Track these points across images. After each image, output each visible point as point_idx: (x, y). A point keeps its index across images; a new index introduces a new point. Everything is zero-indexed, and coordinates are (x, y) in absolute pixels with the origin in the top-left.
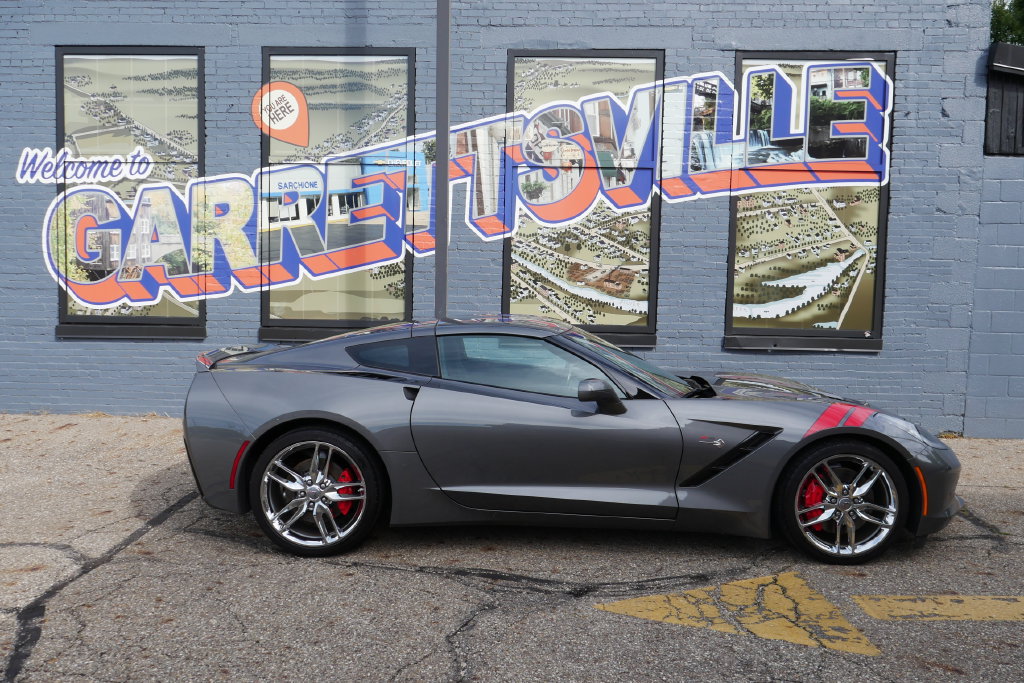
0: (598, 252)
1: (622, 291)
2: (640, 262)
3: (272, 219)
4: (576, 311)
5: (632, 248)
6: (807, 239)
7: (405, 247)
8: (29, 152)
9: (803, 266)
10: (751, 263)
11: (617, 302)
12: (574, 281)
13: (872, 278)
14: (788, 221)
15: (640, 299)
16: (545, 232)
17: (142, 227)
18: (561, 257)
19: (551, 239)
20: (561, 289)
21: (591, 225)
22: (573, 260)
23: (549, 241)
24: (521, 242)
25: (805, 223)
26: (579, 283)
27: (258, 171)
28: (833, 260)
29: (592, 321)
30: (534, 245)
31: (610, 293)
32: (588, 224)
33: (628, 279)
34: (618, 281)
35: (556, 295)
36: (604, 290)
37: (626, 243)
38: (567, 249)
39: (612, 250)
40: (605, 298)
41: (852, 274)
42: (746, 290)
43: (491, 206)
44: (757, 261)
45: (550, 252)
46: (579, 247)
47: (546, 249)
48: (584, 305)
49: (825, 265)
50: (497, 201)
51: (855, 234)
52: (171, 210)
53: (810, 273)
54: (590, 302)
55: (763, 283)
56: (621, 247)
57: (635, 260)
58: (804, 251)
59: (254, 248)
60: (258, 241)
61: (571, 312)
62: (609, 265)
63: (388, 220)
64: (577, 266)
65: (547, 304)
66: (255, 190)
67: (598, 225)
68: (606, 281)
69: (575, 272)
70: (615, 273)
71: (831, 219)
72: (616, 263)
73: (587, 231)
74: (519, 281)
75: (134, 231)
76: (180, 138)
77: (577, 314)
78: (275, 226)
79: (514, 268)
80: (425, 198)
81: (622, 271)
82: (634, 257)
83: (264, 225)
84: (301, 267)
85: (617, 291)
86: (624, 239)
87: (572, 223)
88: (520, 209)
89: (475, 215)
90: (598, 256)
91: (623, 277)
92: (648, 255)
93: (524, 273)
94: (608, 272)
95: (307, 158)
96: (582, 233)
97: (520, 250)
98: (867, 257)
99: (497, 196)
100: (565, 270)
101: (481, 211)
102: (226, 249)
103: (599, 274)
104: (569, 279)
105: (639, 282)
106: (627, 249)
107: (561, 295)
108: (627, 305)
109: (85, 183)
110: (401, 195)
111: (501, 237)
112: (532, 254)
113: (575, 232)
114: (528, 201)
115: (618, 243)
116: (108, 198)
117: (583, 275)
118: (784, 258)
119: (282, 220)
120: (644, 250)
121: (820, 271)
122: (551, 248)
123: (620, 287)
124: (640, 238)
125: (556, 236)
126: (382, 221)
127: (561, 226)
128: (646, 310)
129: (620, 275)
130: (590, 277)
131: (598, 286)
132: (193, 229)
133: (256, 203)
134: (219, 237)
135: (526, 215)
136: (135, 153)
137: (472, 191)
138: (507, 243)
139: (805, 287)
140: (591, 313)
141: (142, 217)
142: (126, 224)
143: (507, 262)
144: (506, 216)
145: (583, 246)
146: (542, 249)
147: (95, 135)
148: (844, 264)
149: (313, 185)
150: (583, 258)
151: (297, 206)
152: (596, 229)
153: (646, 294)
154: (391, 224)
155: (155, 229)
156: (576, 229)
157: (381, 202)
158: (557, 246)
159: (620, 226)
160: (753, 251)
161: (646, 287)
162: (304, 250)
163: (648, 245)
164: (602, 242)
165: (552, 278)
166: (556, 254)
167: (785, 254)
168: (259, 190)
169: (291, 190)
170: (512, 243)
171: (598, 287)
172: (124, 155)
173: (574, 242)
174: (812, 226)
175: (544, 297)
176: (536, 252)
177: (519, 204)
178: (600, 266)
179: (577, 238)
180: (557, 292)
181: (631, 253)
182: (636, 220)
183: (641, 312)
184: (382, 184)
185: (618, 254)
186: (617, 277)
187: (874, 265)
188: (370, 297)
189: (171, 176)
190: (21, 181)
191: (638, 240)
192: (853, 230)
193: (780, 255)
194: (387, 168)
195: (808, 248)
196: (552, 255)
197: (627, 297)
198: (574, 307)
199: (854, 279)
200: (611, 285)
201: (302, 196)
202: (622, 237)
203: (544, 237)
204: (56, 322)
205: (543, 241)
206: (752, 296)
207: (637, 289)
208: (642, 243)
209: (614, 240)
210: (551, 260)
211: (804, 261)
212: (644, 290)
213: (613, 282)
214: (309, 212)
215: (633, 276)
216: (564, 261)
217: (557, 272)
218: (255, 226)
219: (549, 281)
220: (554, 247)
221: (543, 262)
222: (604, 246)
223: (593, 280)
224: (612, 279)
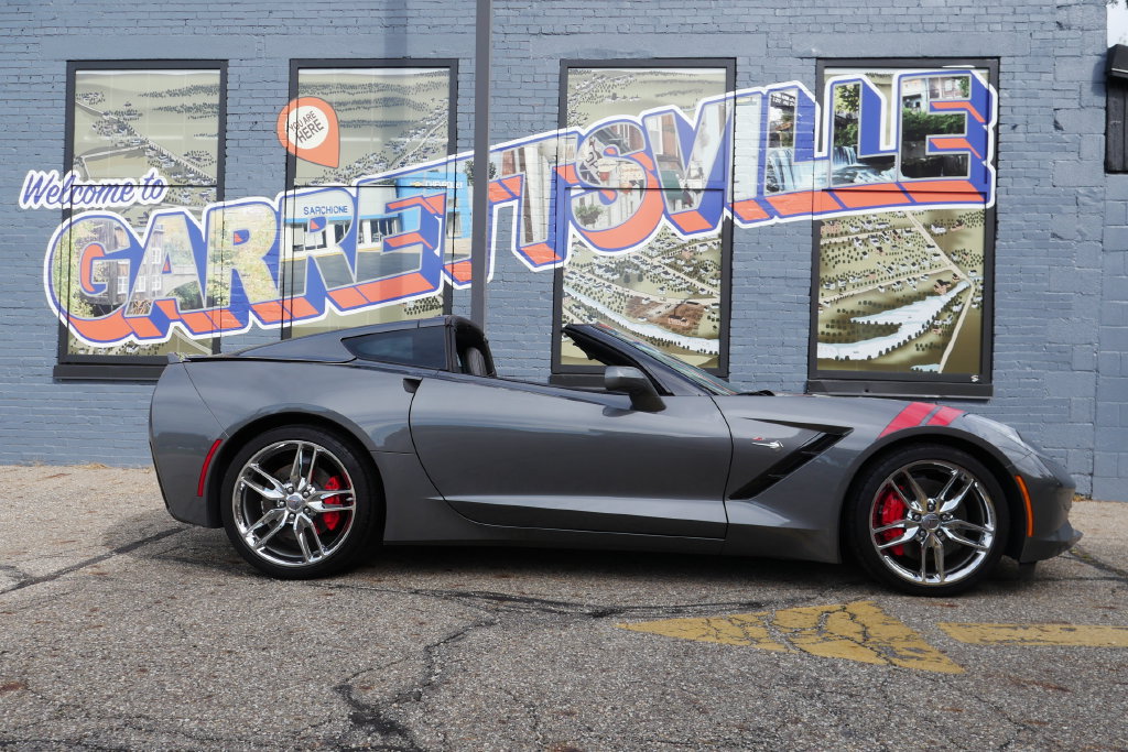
0: (663, 285)
1: (689, 328)
2: (710, 295)
3: (295, 248)
5: (701, 280)
6: (903, 269)
7: (444, 277)
8: (35, 175)
9: (898, 300)
10: (837, 296)
11: (683, 341)
12: (634, 317)
13: (979, 314)
14: (880, 249)
15: (710, 337)
16: (603, 261)
17: (154, 257)
18: (620, 289)
19: (608, 270)
20: (619, 325)
21: (655, 253)
22: (633, 293)
23: (606, 271)
24: (573, 273)
25: (900, 251)
26: (640, 320)
27: (282, 194)
28: (932, 293)
30: (589, 276)
31: (675, 330)
32: (650, 252)
33: (696, 315)
34: (685, 317)
36: (668, 327)
37: (694, 274)
38: (627, 280)
39: (678, 281)
40: (669, 336)
41: (955, 309)
42: (832, 327)
43: (540, 232)
44: (845, 294)
45: (607, 284)
46: (640, 279)
47: (603, 281)
49: (924, 299)
50: (547, 226)
51: (957, 263)
52: (185, 236)
53: (905, 308)
54: (653, 341)
55: (852, 320)
56: (687, 279)
57: (704, 293)
58: (899, 283)
59: (276, 280)
60: (280, 272)
62: (674, 299)
63: (425, 248)
64: (638, 299)
66: (278, 215)
67: (664, 253)
68: (671, 317)
69: (636, 307)
70: (680, 308)
71: (929, 246)
72: (683, 296)
73: (649, 261)
74: (572, 317)
75: (145, 261)
76: (198, 159)
78: (300, 255)
79: (566, 302)
80: (466, 222)
81: (689, 305)
82: (703, 290)
83: (287, 254)
84: (327, 300)
85: (684, 328)
86: (691, 269)
87: (633, 251)
88: (574, 236)
89: (523, 243)
90: (662, 289)
91: (691, 312)
92: (719, 288)
93: (578, 307)
94: (672, 307)
95: (338, 180)
96: (644, 262)
97: (573, 281)
98: (973, 290)
99: (547, 222)
100: (624, 304)
101: (529, 238)
102: (244, 281)
103: (662, 309)
104: (628, 314)
105: (709, 318)
106: (694, 281)
108: (695, 344)
109: (92, 209)
110: (440, 220)
111: (551, 267)
112: (586, 286)
113: (636, 262)
114: (582, 226)
115: (685, 273)
116: (118, 225)
117: (644, 309)
118: (875, 291)
119: (308, 248)
120: (714, 282)
121: (917, 305)
122: (608, 279)
123: (687, 324)
124: (710, 268)
125: (613, 266)
126: (418, 249)
127: (619, 255)
128: (718, 350)
129: (687, 310)
130: (653, 312)
131: (662, 322)
132: (209, 259)
133: (279, 230)
134: (236, 267)
135: (580, 243)
136: (148, 176)
137: (519, 216)
138: (558, 273)
139: (900, 324)
141: (153, 245)
142: (135, 253)
143: (558, 295)
144: (557, 244)
145: (645, 278)
146: (598, 280)
147: (106, 156)
148: (946, 298)
149: (344, 210)
150: (644, 290)
151: (324, 234)
152: (660, 258)
153: (717, 332)
154: (428, 253)
155: (168, 259)
156: (636, 258)
157: (418, 228)
158: (617, 277)
159: (687, 255)
160: (840, 284)
161: (717, 324)
162: (331, 282)
163: (719, 276)
164: (666, 273)
165: (609, 314)
166: (614, 286)
167: (877, 285)
168: (283, 216)
169: (318, 215)
170: (565, 274)
171: (661, 324)
172: (137, 178)
173: (635, 272)
174: (907, 254)
176: (591, 283)
177: (572, 230)
178: (665, 300)
179: (637, 268)
181: (700, 285)
182: (705, 248)
183: (711, 352)
184: (419, 208)
185: (684, 286)
186: (683, 312)
187: (980, 299)
189: (187, 201)
190: (24, 206)
191: (707, 271)
192: (955, 258)
193: (870, 288)
194: (425, 190)
195: (902, 279)
196: (609, 287)
197: (695, 335)
199: (958, 314)
200: (675, 322)
201: (331, 222)
202: (689, 267)
203: (600, 267)
204: (55, 362)
205: (598, 271)
206: (840, 334)
207: (707, 325)
208: (712, 274)
209: (680, 270)
210: (608, 293)
211: (899, 294)
212: (715, 327)
213: (678, 318)
214: (338, 239)
215: (702, 311)
216: (623, 295)
217: (615, 306)
218: (277, 255)
219: (606, 317)
220: (611, 278)
221: (599, 295)
222: (668, 277)
223: (656, 316)
224: (678, 314)
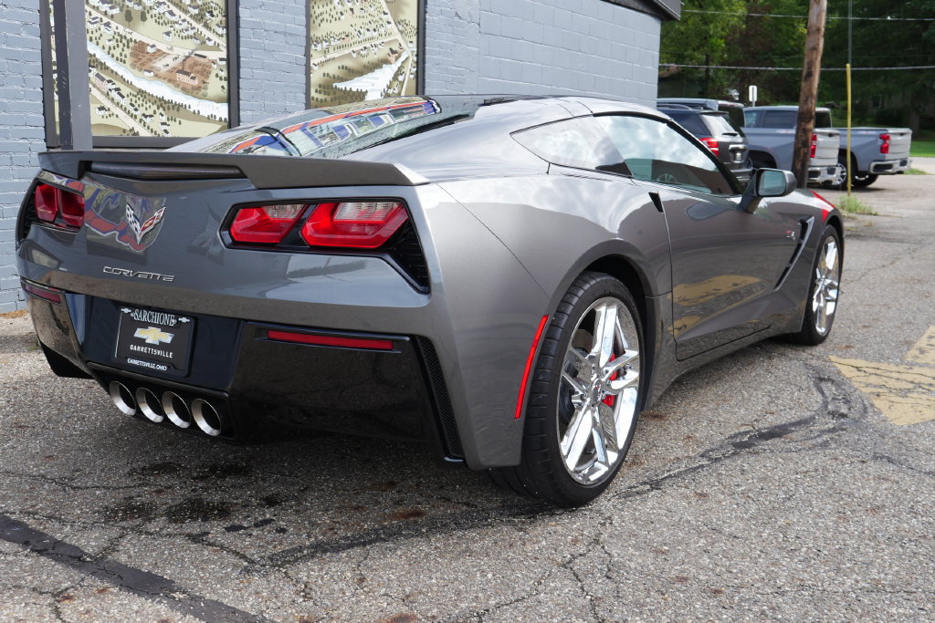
0: (167, 28)
1: (199, 88)
2: (216, 47)
4: (146, 116)
5: (206, 26)
6: (368, 35)
9: (365, 66)
10: (323, 59)
11: (194, 104)
12: (141, 70)
13: (414, 82)
14: (352, 10)
15: (219, 101)
18: (121, 30)
20: (123, 80)
22: (136, 36)
23: (103, 2)
25: (366, 14)
26: (146, 74)
28: (386, 62)
29: (166, 131)
31: (185, 90)
33: (205, 72)
34: (192, 70)
35: (117, 89)
36: (178, 86)
37: (199, 18)
38: (128, 17)
39: (185, 25)
40: (179, 98)
41: (401, 78)
42: (320, 93)
44: (329, 56)
45: (106, 20)
46: (143, 17)
47: (100, 16)
48: (155, 107)
49: (381, 67)
51: (401, 32)
53: (370, 75)
54: (162, 103)
55: (334, 85)
56: (194, 23)
57: (211, 44)
58: (365, 48)
61: (139, 118)
62: (182, 49)
64: (143, 45)
65: (107, 104)
68: (179, 72)
69: (141, 56)
70: (189, 62)
71: (385, 14)
77: (148, 120)
81: (197, 58)
82: (209, 39)
85: (194, 88)
86: (196, 11)
90: (168, 34)
91: (199, 68)
92: (225, 39)
94: (180, 59)
98: (411, 60)
100: (127, 51)
103: (170, 61)
104: (133, 66)
105: (217, 75)
106: (199, 27)
107: (125, 90)
108: (205, 108)
115: (191, 16)
117: (151, 60)
118: (349, 55)
120: (220, 31)
121: (378, 72)
122: (106, 13)
123: (196, 83)
124: (215, 13)
128: (227, 117)
129: (196, 64)
130: (160, 64)
131: (171, 79)
139: (367, 92)
140: (164, 119)
143: (46, 31)
145: (148, 16)
148: (395, 67)
150: (149, 34)
153: (224, 94)
158: (114, 12)
160: (325, 44)
161: (225, 84)
163: (224, 24)
164: (171, 13)
165: (111, 63)
166: (113, 24)
167: (350, 50)
171: (170, 81)
173: (136, 7)
174: (370, 18)
175: (102, 93)
178: (171, 49)
180: (118, 85)
181: (206, 33)
183: (221, 119)
185: (191, 33)
186: (192, 67)
187: (415, 69)
191: (212, 16)
192: (400, 27)
193: (347, 51)
195: (368, 45)
196: (108, 25)
197: (204, 97)
198: (142, 110)
199: (402, 83)
200: (185, 79)
202: (195, 8)
206: (326, 100)
207: (217, 86)
208: (217, 20)
209: (186, 12)
210: (107, 33)
211: (365, 61)
212: (223, 87)
213: (187, 74)
215: (210, 67)
216: (125, 37)
217: (117, 52)
219: (107, 68)
220: (110, 12)
221: (98, 35)
222: (174, 19)
223: (164, 70)
224: (187, 69)
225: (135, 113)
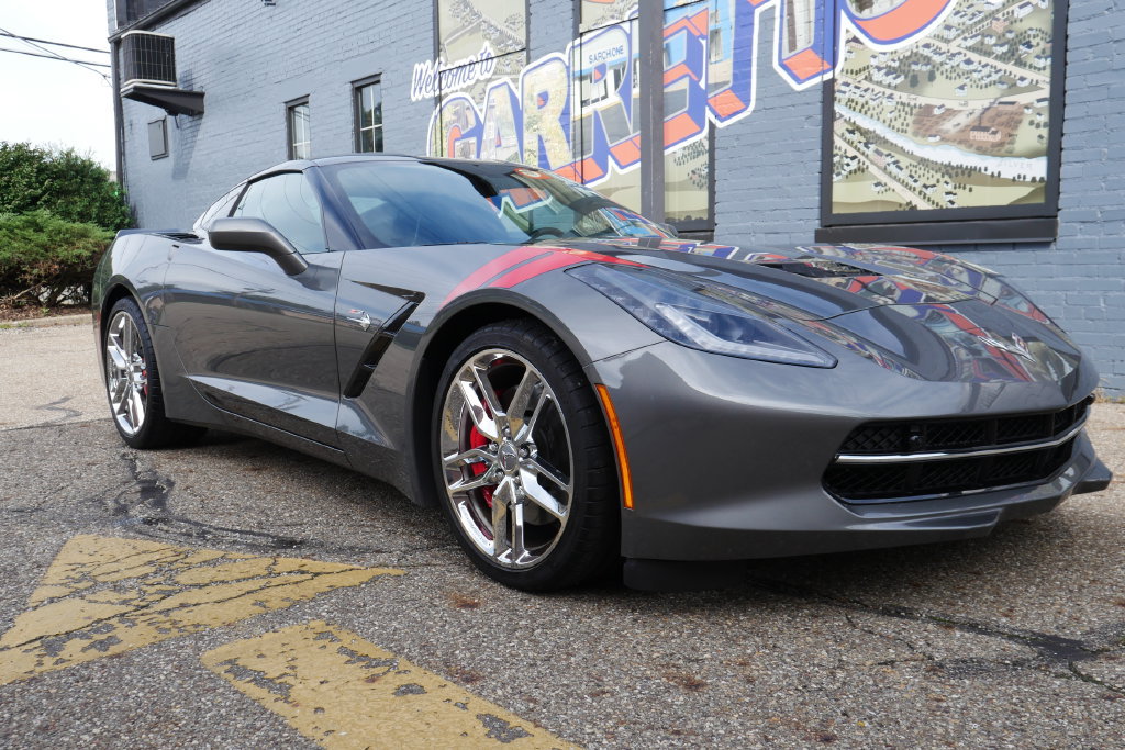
0: (963, 81)
1: (1001, 144)
2: (1034, 86)
3: (583, 103)
4: (926, 186)
5: (1020, 63)
7: (709, 115)
8: (418, 67)
11: (992, 165)
12: (924, 136)
15: (1032, 155)
16: (882, 61)
17: (489, 134)
18: (905, 97)
19: (890, 71)
20: (902, 151)
21: (953, 33)
22: (922, 101)
23: (887, 74)
24: (847, 84)
26: (931, 140)
27: (570, 45)
29: (952, 202)
30: (865, 85)
31: (981, 150)
32: (946, 34)
33: (1013, 122)
34: (997, 126)
35: (896, 162)
36: (971, 146)
37: (1011, 56)
38: (914, 82)
39: (986, 71)
40: (971, 160)
43: (805, 35)
45: (888, 92)
46: (932, 77)
47: (882, 89)
48: (939, 176)
50: (813, 25)
52: (508, 107)
54: (949, 170)
56: (1000, 65)
57: (1026, 83)
59: (568, 142)
60: (571, 132)
61: (918, 190)
62: (979, 101)
63: (691, 81)
64: (929, 108)
65: (884, 178)
66: (568, 68)
67: (964, 31)
68: (975, 129)
69: (926, 122)
70: (988, 114)
72: (993, 93)
73: (944, 47)
74: (844, 146)
75: (484, 138)
76: (514, 24)
77: (929, 192)
78: (588, 110)
79: (839, 127)
80: (727, 39)
81: (1002, 107)
82: (1022, 79)
83: (576, 112)
84: (609, 157)
85: (994, 145)
86: (1005, 49)
87: (921, 37)
88: (847, 31)
89: (786, 54)
90: (962, 88)
91: (1004, 119)
92: (1048, 72)
93: (852, 132)
94: (977, 113)
95: (613, 17)
96: (938, 52)
97: (847, 95)
99: (813, 18)
100: (910, 119)
101: (792, 45)
102: (547, 145)
103: (962, 120)
104: (916, 134)
105: (1031, 123)
106: (1010, 67)
107: (904, 162)
108: (1008, 168)
109: (453, 92)
110: (704, 42)
111: (817, 80)
112: (862, 101)
113: (927, 52)
114: (857, 14)
115: (996, 57)
116: (467, 104)
117: (937, 123)
119: (594, 102)
120: (1041, 63)
122: (889, 86)
123: (998, 137)
124: (1034, 42)
125: (896, 64)
126: (684, 84)
127: (903, 47)
128: (1043, 175)
129: (999, 115)
130: (948, 126)
131: (962, 140)
132: (524, 128)
133: (569, 86)
134: (541, 133)
135: (855, 40)
136: (483, 51)
137: (782, 17)
138: (828, 89)
140: (950, 188)
141: (489, 121)
142: (478, 131)
143: (829, 117)
144: (827, 47)
145: (938, 74)
146: (878, 89)
147: (458, 38)
149: (619, 51)
150: (937, 95)
151: (605, 82)
152: (959, 40)
153: (1044, 145)
154: (694, 85)
155: (499, 134)
156: (927, 46)
157: (684, 59)
158: (899, 81)
159: (998, 27)
161: (1045, 132)
162: (614, 137)
163: (1048, 52)
164: (968, 62)
165: (891, 136)
166: (897, 94)
168: (572, 69)
169: (600, 62)
170: (836, 88)
171: (960, 142)
172: (475, 55)
173: (924, 69)
175: (879, 167)
176: (868, 95)
177: (845, 22)
178: (966, 104)
179: (927, 60)
180: (898, 157)
181: (1018, 71)
182: (1028, 9)
183: (1034, 179)
184: (685, 31)
185: (995, 77)
186: (993, 120)
188: (674, 190)
189: (508, 69)
190: (414, 99)
191: (1030, 46)
194: (689, 8)
196: (891, 97)
197: (1010, 154)
198: (923, 181)
200: (982, 136)
201: (610, 68)
202: (1002, 45)
203: (879, 69)
205: (878, 76)
207: (1031, 135)
208: (1037, 50)
209: (988, 54)
210: (889, 105)
212: (1041, 137)
213: (986, 129)
214: (617, 86)
215: (1022, 113)
216: (909, 105)
217: (898, 124)
218: (569, 114)
219: (886, 141)
220: (895, 83)
221: (878, 110)
222: (971, 67)
223: (953, 131)
224: (985, 124)
225: (914, 185)
